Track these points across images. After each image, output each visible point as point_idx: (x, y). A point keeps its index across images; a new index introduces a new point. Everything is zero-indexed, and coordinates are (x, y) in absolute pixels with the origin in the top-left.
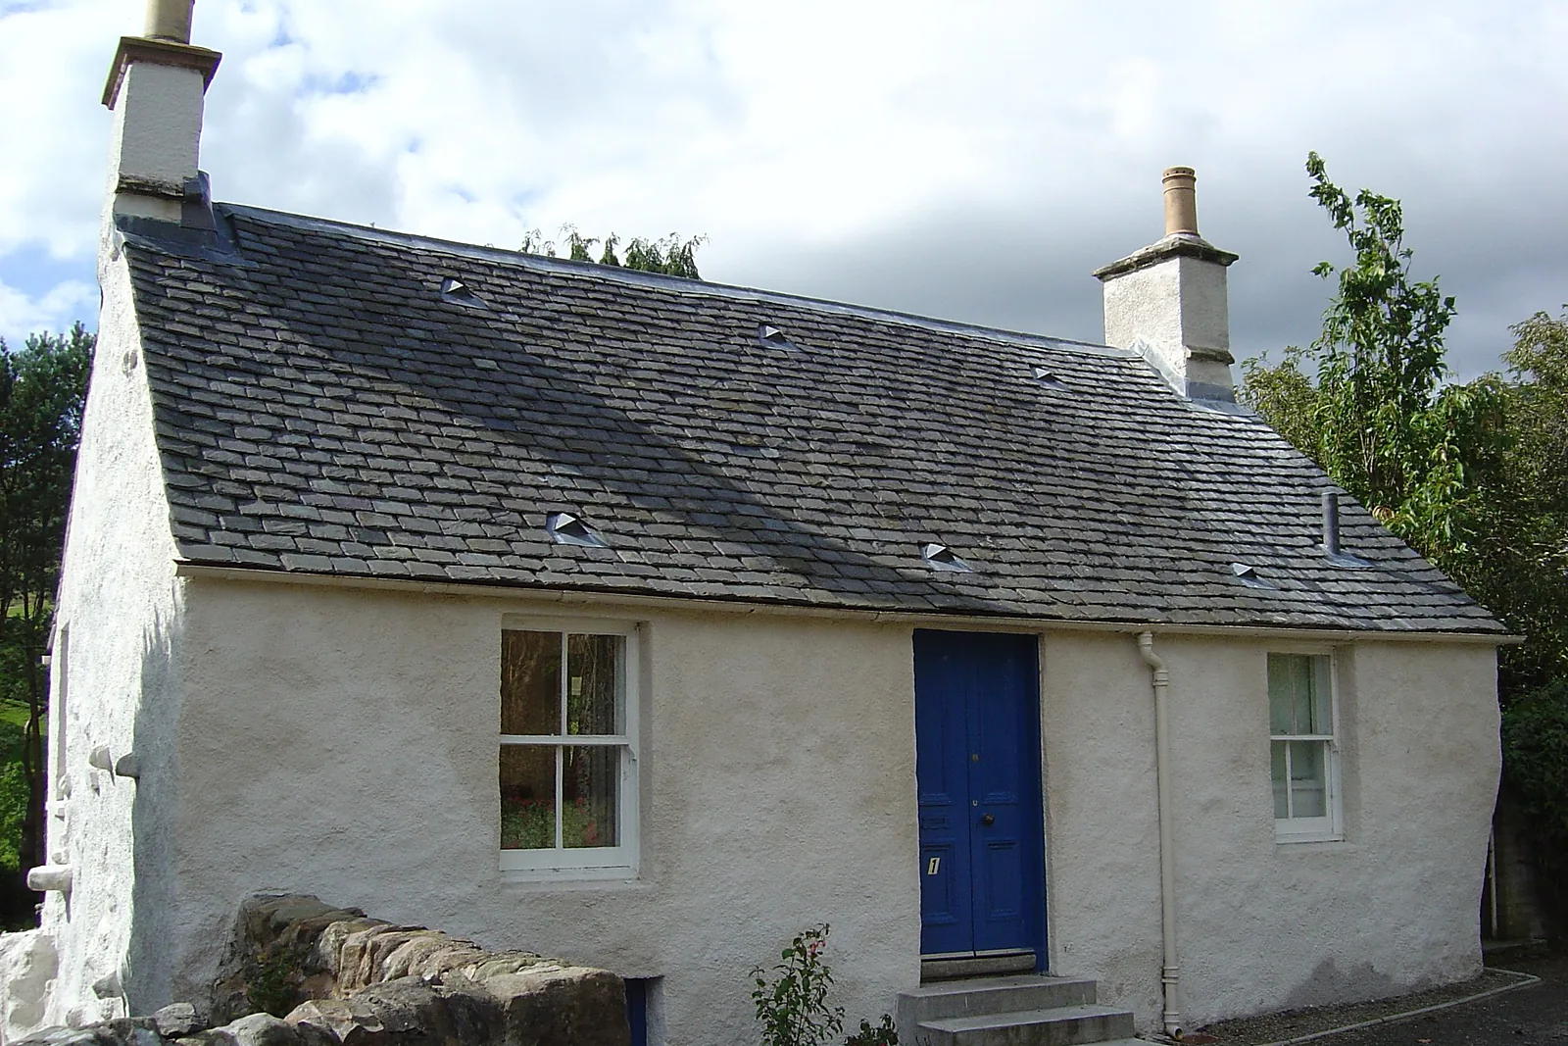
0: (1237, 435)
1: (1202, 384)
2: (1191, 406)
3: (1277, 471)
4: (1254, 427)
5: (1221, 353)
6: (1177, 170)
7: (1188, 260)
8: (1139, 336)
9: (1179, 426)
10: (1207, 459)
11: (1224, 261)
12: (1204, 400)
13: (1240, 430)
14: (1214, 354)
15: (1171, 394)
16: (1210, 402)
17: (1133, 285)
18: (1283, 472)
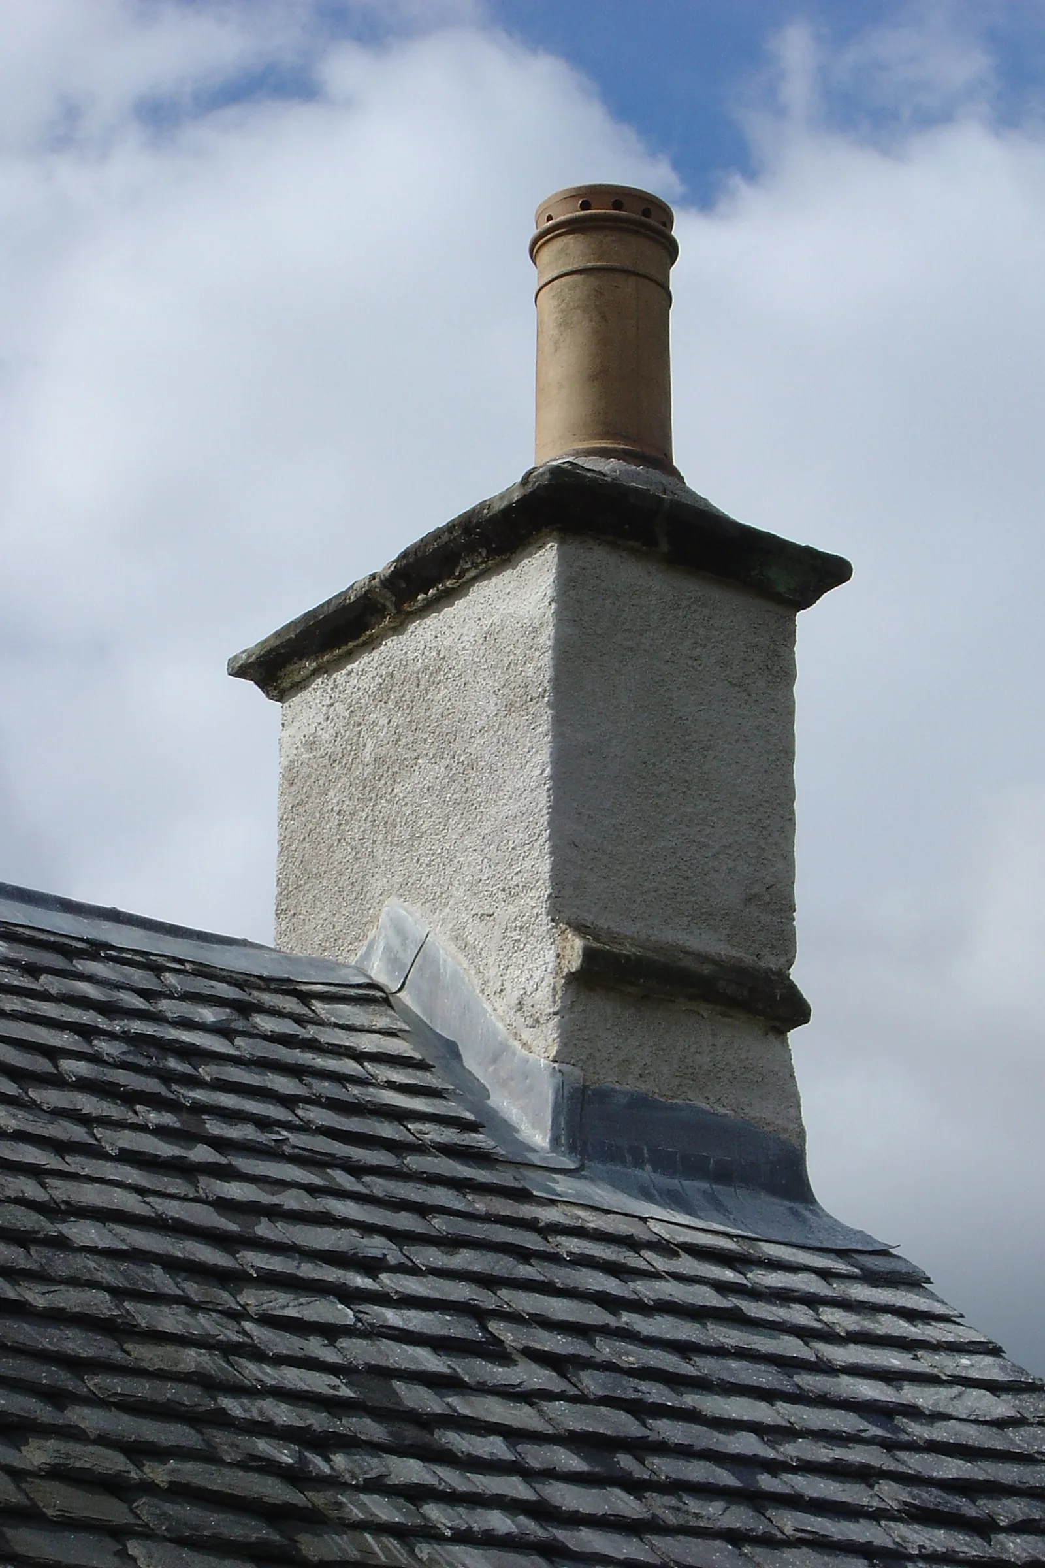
0: (754, 1309)
1: (639, 1101)
2: (564, 1186)
3: (914, 1462)
4: (861, 1292)
5: (740, 973)
6: (588, 196)
7: (598, 557)
8: (393, 906)
9: (453, 1243)
10: (540, 1378)
11: (783, 582)
12: (646, 1174)
13: (784, 1296)
14: (707, 969)
15: (473, 1127)
16: (675, 1183)
17: (383, 693)
18: (953, 1468)
